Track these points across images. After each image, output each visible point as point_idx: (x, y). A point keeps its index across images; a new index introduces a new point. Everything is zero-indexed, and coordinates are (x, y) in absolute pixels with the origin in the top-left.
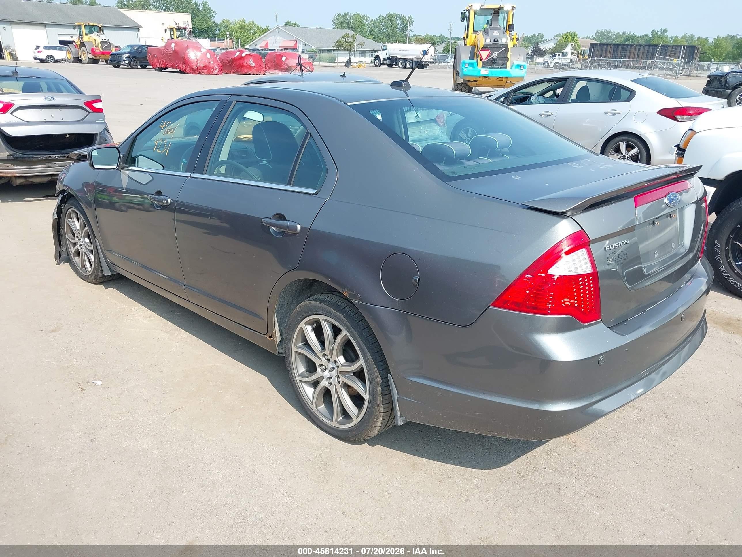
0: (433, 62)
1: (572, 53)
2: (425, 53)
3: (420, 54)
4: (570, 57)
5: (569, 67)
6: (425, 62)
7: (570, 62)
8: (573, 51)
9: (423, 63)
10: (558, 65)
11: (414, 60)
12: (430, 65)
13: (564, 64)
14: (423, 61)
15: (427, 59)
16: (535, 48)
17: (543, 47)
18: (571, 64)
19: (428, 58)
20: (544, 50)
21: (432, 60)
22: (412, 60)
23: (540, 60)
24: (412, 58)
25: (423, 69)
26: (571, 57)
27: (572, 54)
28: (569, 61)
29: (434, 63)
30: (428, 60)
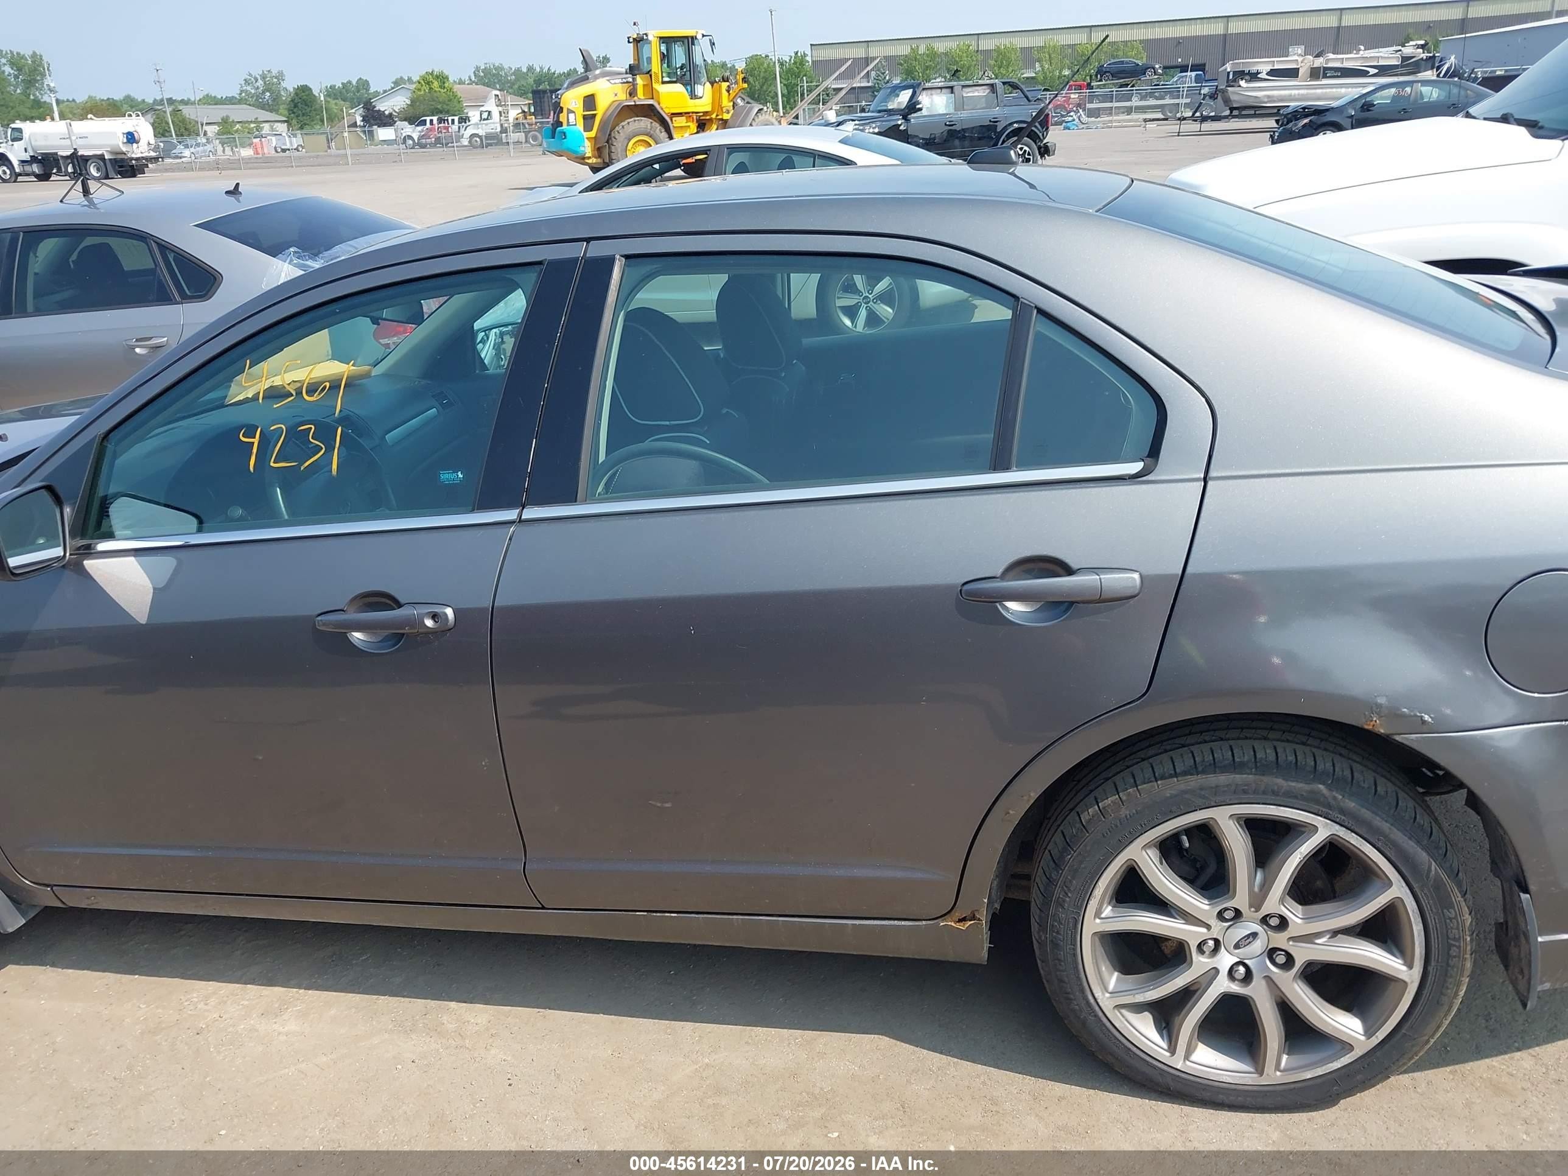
0: (155, 160)
1: (500, 112)
2: (131, 138)
3: (120, 142)
4: (498, 120)
5: (499, 142)
6: (137, 159)
7: (501, 132)
8: (500, 109)
9: (134, 162)
10: (478, 139)
11: (106, 158)
12: (150, 165)
13: (489, 136)
14: (132, 159)
15: (139, 151)
16: (368, 110)
17: (384, 106)
18: (504, 135)
19: (141, 149)
20: (387, 113)
21: (153, 154)
22: (101, 157)
23: (384, 133)
24: (99, 153)
25: (134, 176)
26: (500, 120)
27: (501, 116)
28: (499, 129)
29: (160, 160)
30: (143, 155)
